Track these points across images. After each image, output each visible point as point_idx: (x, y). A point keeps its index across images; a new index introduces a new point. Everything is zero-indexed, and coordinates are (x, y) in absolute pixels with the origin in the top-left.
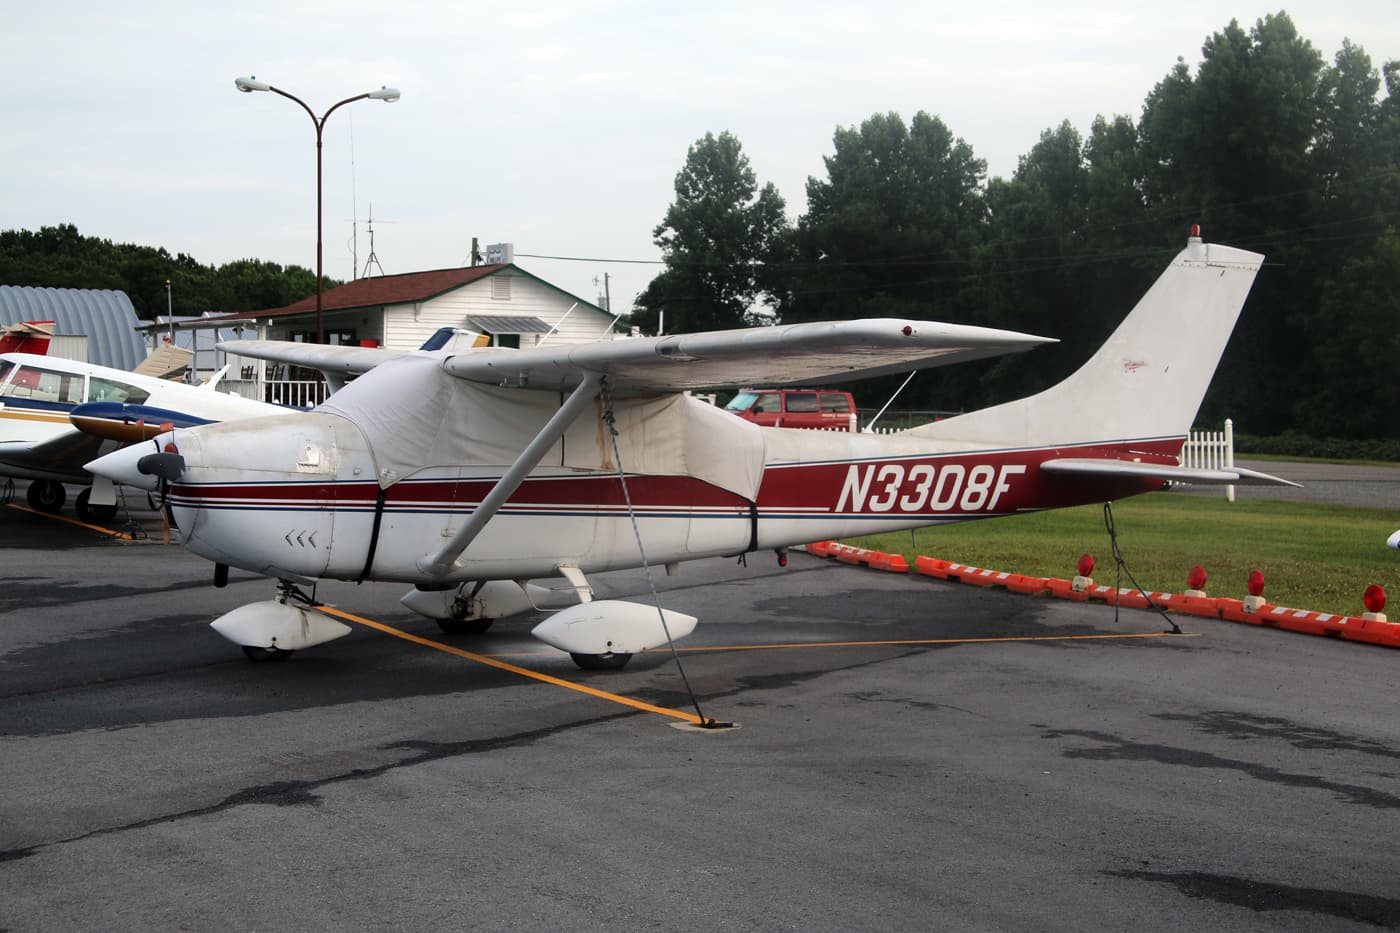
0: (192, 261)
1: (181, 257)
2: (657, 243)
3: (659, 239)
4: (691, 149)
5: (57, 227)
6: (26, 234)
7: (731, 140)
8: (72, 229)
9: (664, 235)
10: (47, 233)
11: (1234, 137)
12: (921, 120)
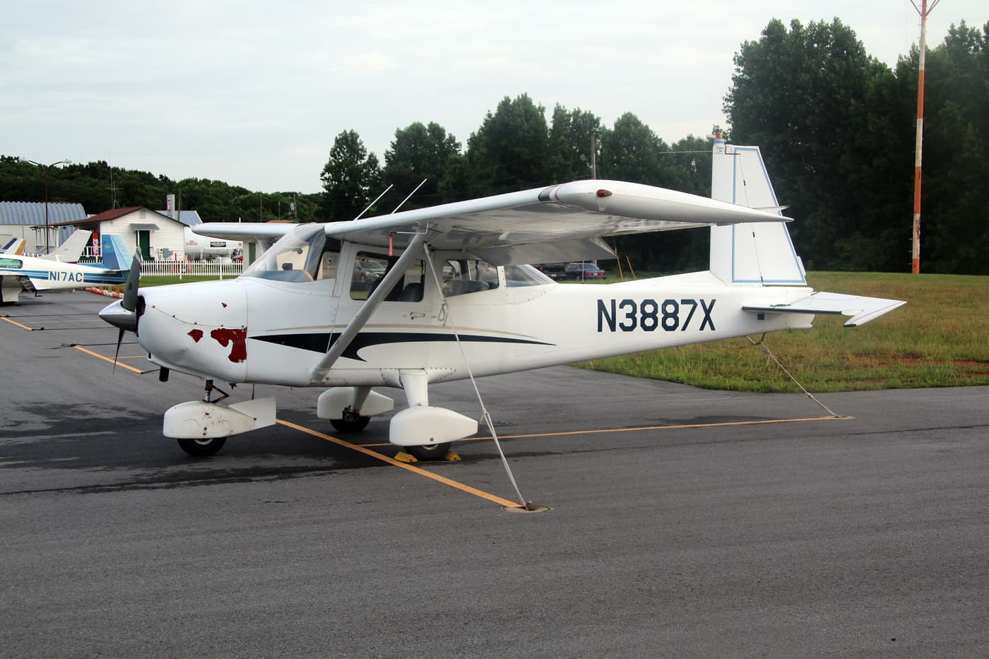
0: (166, 178)
1: (161, 176)
2: (322, 179)
3: (323, 178)
4: (336, 138)
5: (97, 162)
6: (81, 166)
7: (354, 134)
8: (105, 163)
9: (325, 176)
10: (92, 165)
11: (503, 144)
12: (431, 125)
